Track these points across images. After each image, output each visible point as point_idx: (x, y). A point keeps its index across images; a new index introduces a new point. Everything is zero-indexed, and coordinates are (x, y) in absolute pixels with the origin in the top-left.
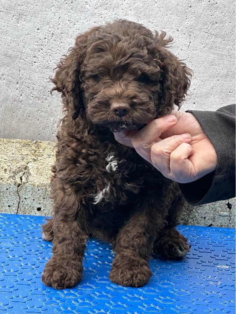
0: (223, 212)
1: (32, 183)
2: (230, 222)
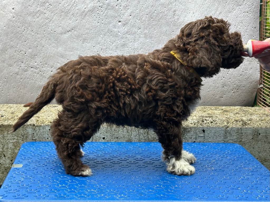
0: (201, 134)
2: (205, 140)
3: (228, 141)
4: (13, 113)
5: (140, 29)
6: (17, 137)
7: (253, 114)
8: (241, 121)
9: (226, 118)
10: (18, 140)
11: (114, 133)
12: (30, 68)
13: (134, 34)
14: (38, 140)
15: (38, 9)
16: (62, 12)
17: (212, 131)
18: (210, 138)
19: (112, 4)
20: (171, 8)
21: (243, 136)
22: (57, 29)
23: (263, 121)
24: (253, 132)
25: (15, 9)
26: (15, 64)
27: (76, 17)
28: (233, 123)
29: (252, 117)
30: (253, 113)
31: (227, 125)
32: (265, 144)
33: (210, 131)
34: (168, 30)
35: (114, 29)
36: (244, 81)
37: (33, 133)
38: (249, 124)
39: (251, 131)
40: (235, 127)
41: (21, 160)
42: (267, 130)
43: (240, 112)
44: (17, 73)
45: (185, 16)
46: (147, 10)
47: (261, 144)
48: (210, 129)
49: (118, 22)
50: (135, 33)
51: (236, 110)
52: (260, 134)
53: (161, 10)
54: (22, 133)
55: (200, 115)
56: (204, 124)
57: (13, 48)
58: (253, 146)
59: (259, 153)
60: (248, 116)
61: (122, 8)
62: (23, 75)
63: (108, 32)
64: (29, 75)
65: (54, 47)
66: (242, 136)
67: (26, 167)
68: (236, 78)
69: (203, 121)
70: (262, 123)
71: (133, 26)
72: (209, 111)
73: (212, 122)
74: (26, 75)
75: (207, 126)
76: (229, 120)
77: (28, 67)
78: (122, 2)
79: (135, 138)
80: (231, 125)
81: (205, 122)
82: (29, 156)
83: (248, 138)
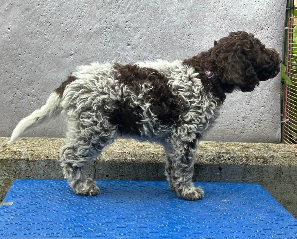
0: (217, 172)
1: (103, 160)
2: (221, 179)
3: (247, 180)
4: (4, 146)
5: (151, 53)
6: (9, 173)
7: (276, 151)
8: (262, 158)
9: (246, 154)
10: (9, 176)
11: (119, 170)
12: (27, 96)
13: (144, 59)
14: (32, 177)
15: (38, 29)
16: (65, 33)
17: (229, 169)
18: (227, 177)
19: (121, 25)
20: (186, 31)
21: (264, 176)
22: (58, 52)
23: (286, 159)
24: (275, 171)
25: (11, 29)
26: (9, 91)
27: (80, 39)
28: (253, 160)
29: (275, 154)
30: (277, 149)
31: (246, 163)
32: (289, 185)
33: (228, 169)
34: (182, 55)
35: (122, 53)
36: (267, 113)
37: (27, 169)
38: (270, 161)
39: (272, 170)
40: (255, 165)
41: (12, 198)
42: (291, 168)
43: (262, 149)
44: (11, 101)
45: (200, 40)
46: (159, 33)
47: (284, 185)
48: (227, 167)
49: (126, 45)
50: (146, 58)
51: (257, 147)
52: (282, 173)
53: (174, 33)
54: (14, 168)
55: (217, 151)
56: (221, 161)
57: (8, 73)
58: (276, 187)
59: (282, 195)
60: (270, 153)
61: (131, 29)
62: (18, 104)
63: (116, 56)
64: (25, 104)
65: (54, 72)
66: (262, 175)
67: (17, 205)
68: (257, 110)
69: (220, 158)
70: (285, 161)
71: (144, 50)
72: (227, 147)
73: (229, 159)
74: (22, 103)
75: (224, 163)
76: (249, 156)
77: (24, 95)
78: (131, 23)
79: (143, 176)
80: (250, 163)
81: (222, 158)
82: (21, 193)
83: (270, 178)
